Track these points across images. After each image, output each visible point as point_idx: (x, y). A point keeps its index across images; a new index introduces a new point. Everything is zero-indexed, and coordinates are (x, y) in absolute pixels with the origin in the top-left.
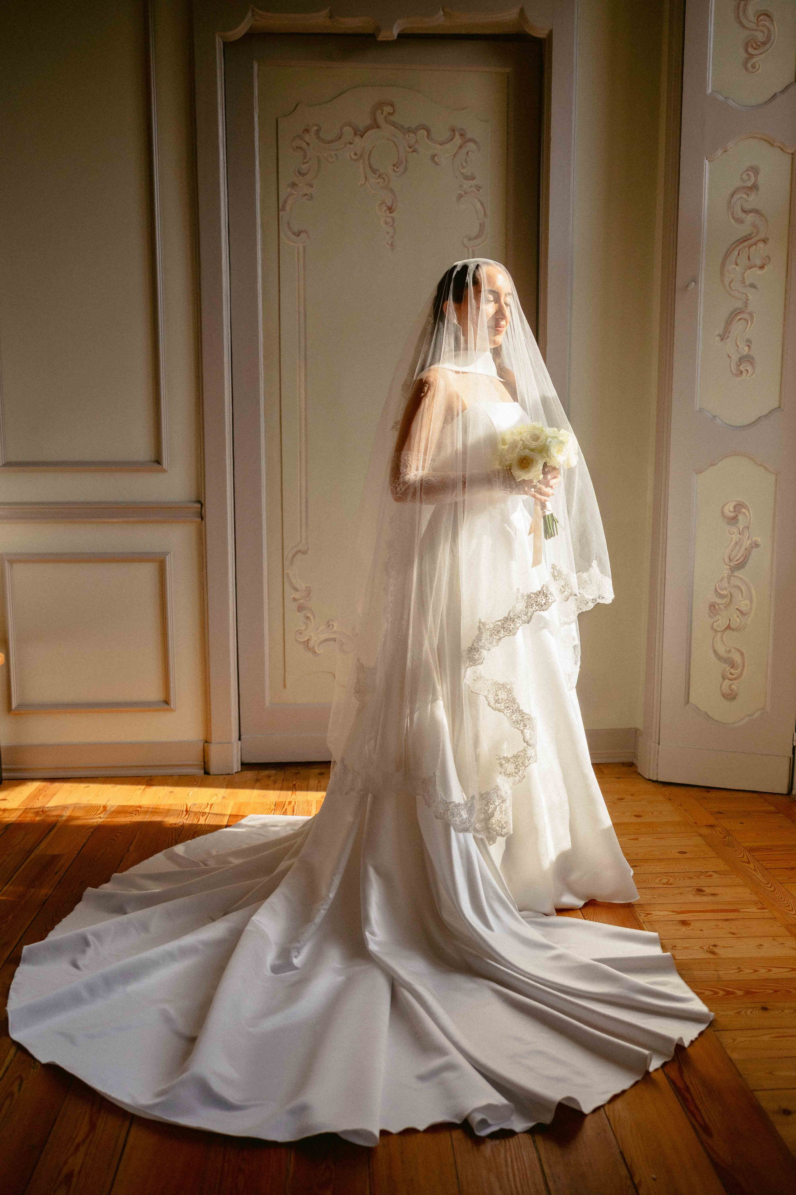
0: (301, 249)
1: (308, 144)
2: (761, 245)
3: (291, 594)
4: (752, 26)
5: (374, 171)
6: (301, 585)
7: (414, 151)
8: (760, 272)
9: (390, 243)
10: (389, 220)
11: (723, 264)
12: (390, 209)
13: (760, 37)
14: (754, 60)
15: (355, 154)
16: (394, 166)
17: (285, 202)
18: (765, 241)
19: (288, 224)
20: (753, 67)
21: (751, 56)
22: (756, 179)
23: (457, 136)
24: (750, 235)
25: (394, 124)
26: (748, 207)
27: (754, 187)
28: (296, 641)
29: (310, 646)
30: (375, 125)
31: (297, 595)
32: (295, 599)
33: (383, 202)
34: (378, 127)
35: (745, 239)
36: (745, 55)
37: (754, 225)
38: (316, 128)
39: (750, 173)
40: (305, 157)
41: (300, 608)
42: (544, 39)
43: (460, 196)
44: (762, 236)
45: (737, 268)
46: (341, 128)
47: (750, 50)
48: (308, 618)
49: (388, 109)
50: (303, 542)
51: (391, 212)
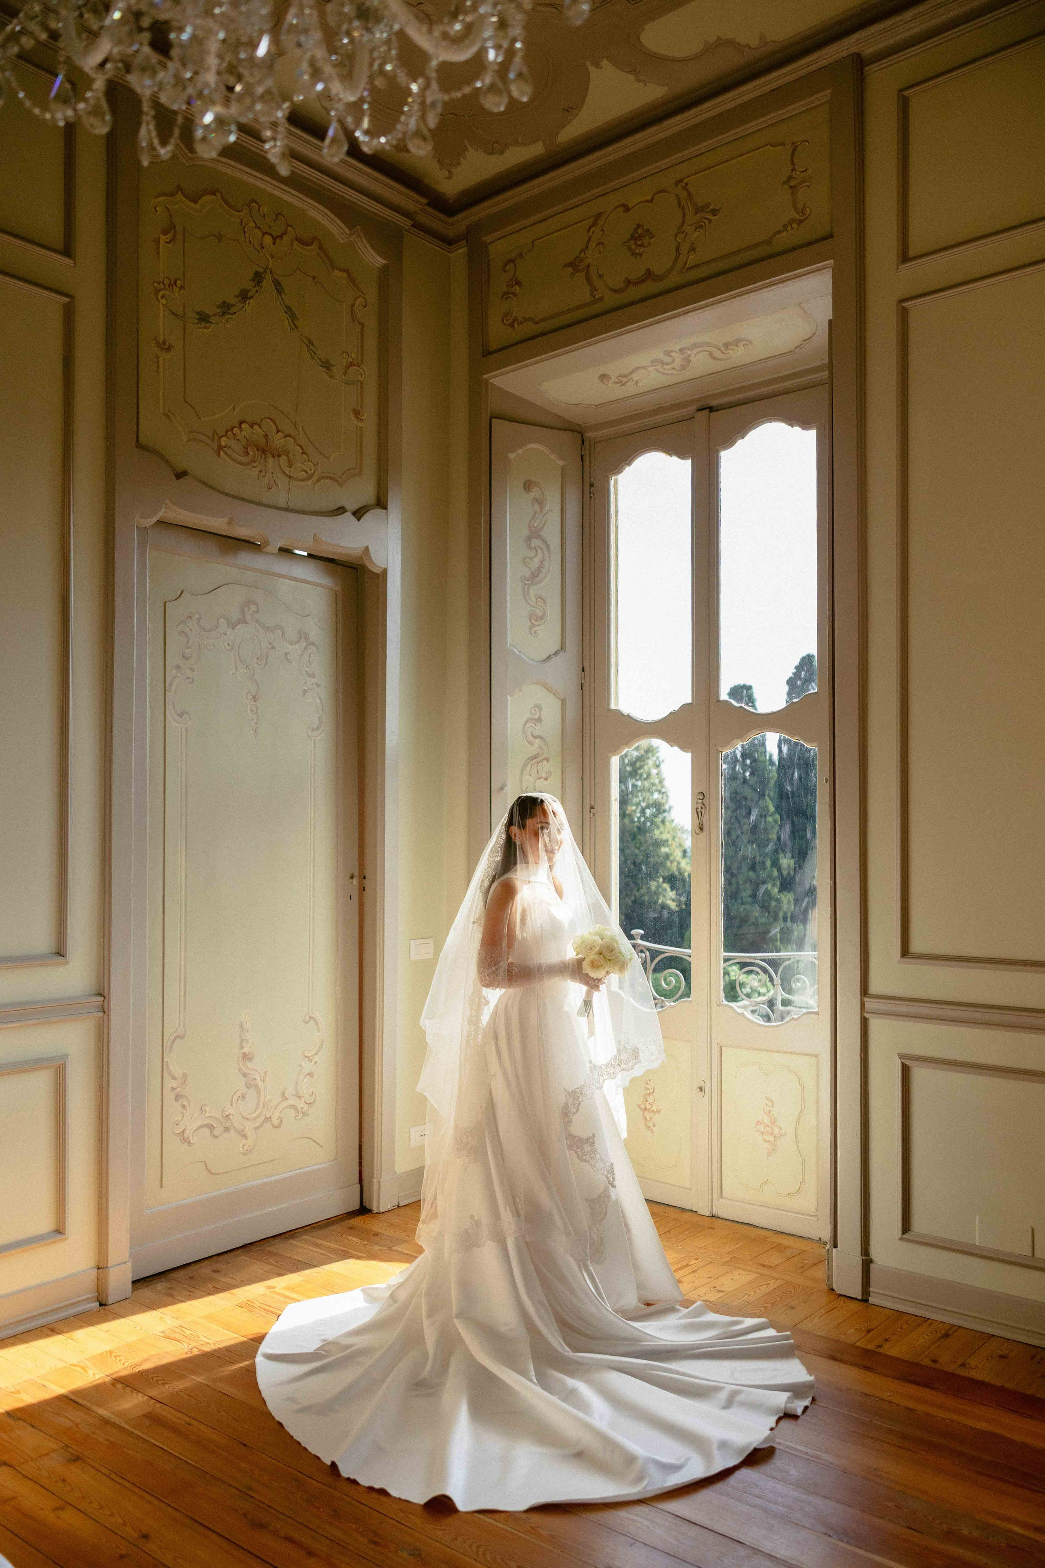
0: (184, 729)
1: (191, 630)
2: (545, 762)
3: (169, 1083)
4: (534, 604)
5: (242, 662)
6: (178, 1071)
7: (272, 648)
8: (546, 782)
9: (254, 728)
10: (254, 708)
11: (522, 773)
12: (255, 698)
13: (539, 613)
14: (535, 629)
15: (228, 645)
16: (258, 659)
17: (171, 684)
18: (547, 760)
19: (173, 704)
20: (535, 633)
21: (534, 625)
22: (540, 714)
23: (303, 639)
24: (538, 754)
25: (257, 621)
26: (537, 733)
27: (539, 720)
28: (174, 1133)
29: (186, 1136)
30: (243, 621)
31: (174, 1084)
32: (173, 1089)
33: (249, 692)
34: (246, 622)
35: (535, 757)
36: (529, 624)
37: (540, 748)
38: (197, 616)
39: (537, 709)
40: (188, 642)
41: (177, 1098)
42: (378, 574)
43: (305, 692)
44: (545, 756)
45: (531, 778)
46: (218, 619)
47: (533, 621)
48: (184, 1106)
49: (253, 608)
50: (181, 1027)
51: (255, 701)
